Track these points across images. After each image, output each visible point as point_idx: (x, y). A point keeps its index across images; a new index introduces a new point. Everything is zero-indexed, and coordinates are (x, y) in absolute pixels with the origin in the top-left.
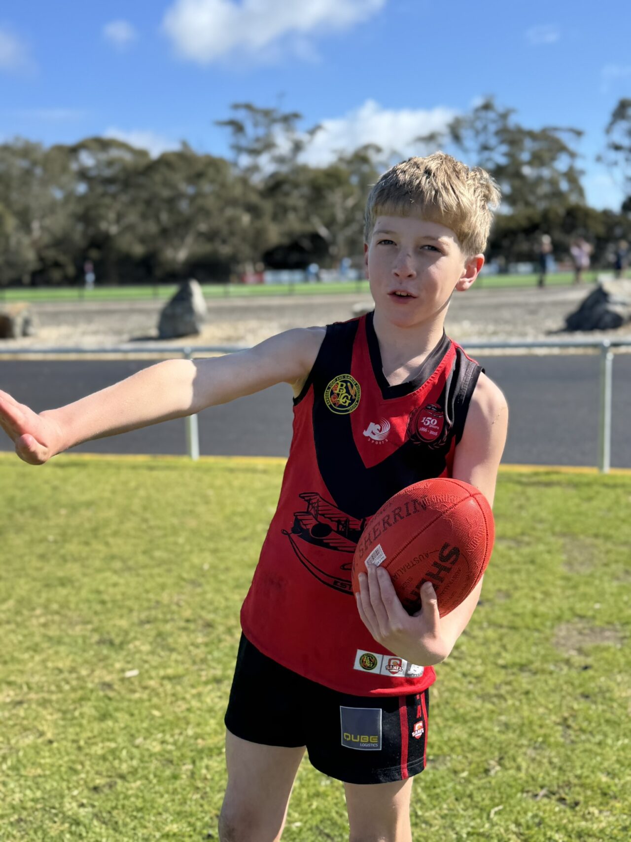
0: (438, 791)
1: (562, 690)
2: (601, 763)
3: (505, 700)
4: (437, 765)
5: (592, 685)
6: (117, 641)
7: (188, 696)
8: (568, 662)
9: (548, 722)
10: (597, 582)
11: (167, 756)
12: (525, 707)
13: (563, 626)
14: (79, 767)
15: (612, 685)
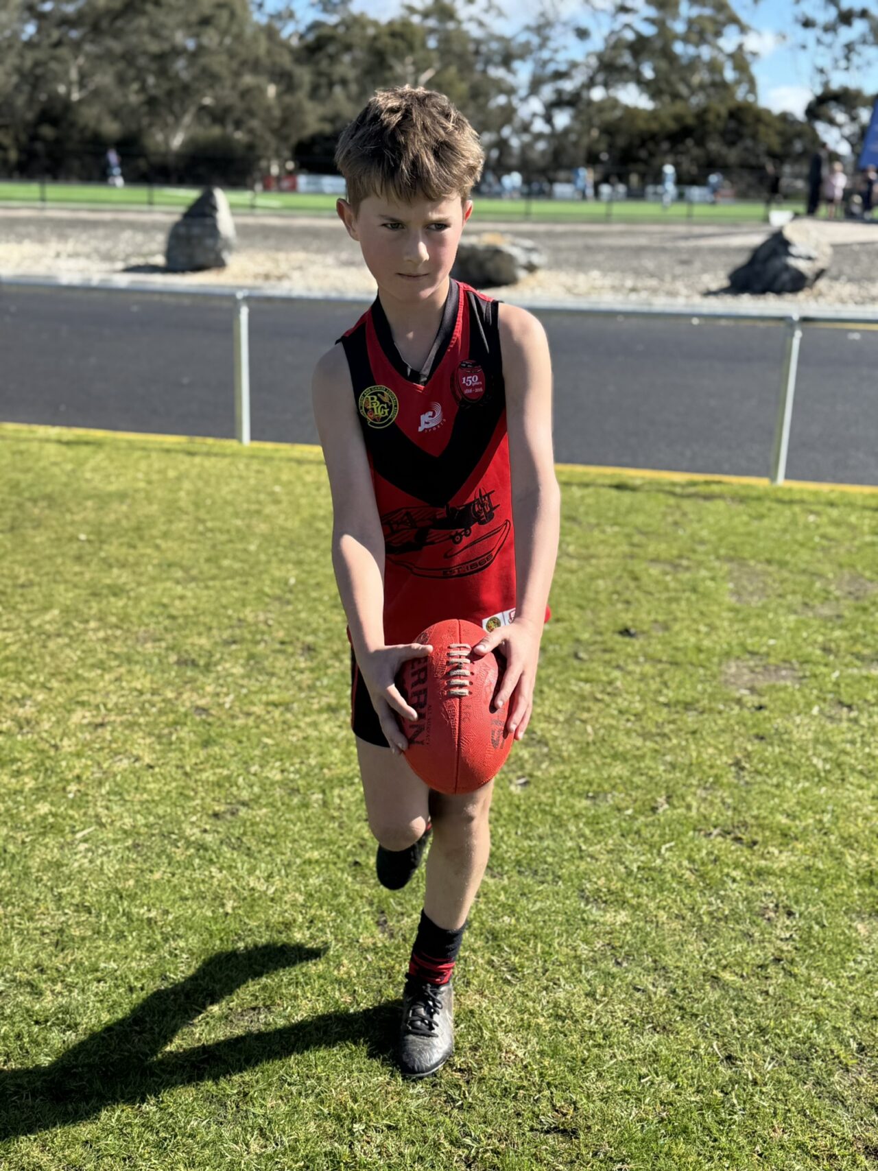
0: (602, 826)
1: (733, 731)
2: (780, 805)
3: (670, 739)
4: (598, 802)
5: (768, 726)
6: (202, 662)
7: (302, 724)
8: (739, 701)
9: (718, 762)
10: (771, 615)
11: (291, 785)
12: (693, 747)
13: (733, 664)
14: (192, 794)
15: (790, 725)
